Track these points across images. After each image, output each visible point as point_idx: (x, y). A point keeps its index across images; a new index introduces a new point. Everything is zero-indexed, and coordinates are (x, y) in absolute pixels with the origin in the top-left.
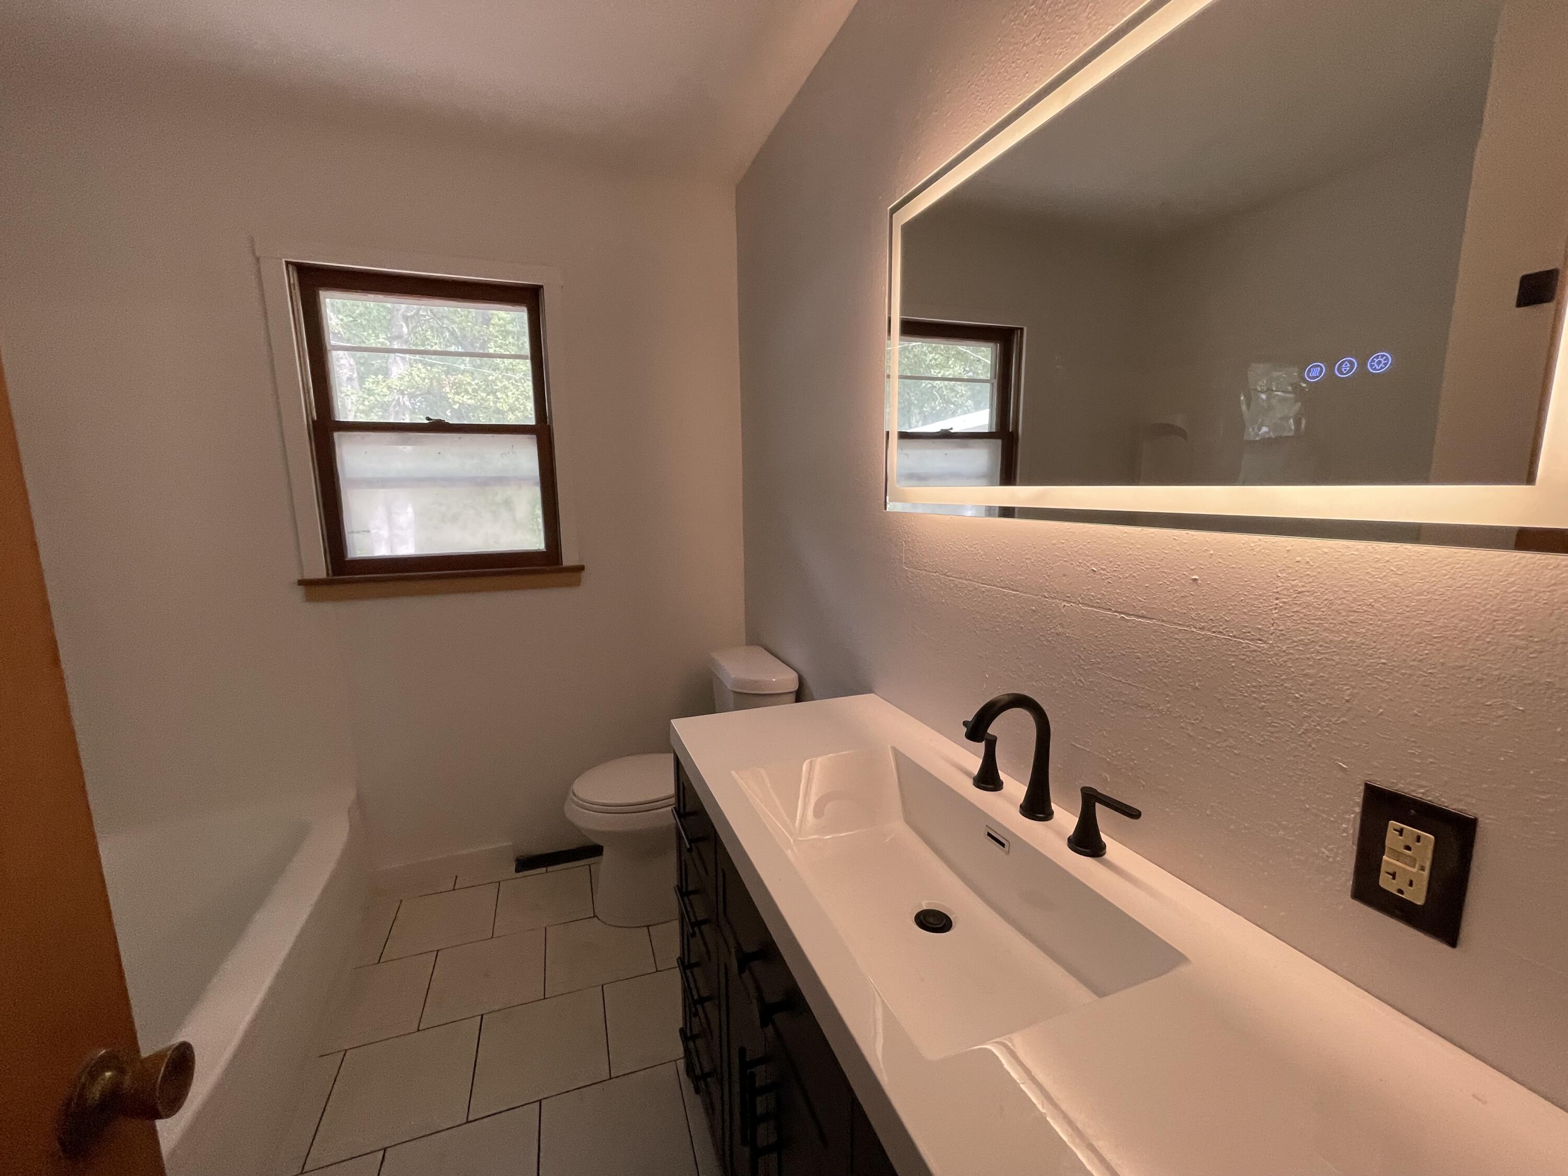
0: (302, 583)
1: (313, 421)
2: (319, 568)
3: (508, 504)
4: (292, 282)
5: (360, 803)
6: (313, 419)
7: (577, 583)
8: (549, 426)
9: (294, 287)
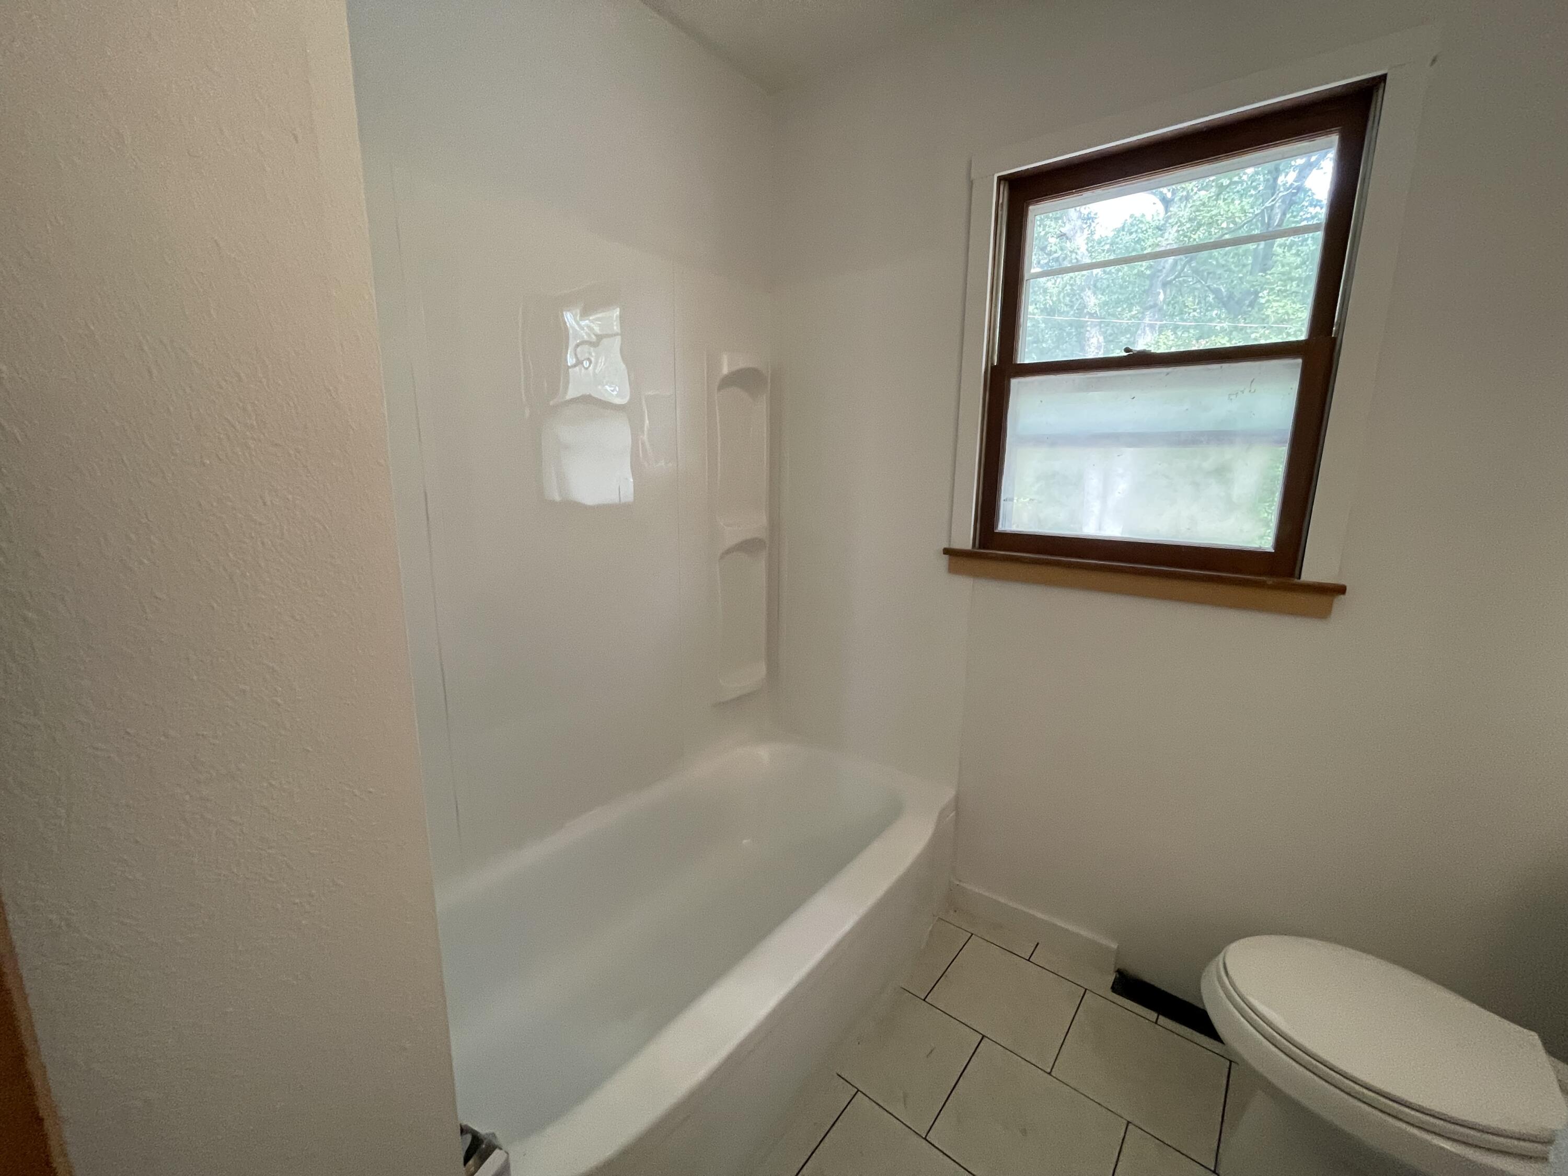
0: (947, 551)
1: (993, 368)
2: (965, 539)
3: (1222, 472)
4: (1001, 201)
5: (957, 804)
6: (992, 364)
7: (1324, 614)
8: (1335, 339)
9: (1002, 207)
